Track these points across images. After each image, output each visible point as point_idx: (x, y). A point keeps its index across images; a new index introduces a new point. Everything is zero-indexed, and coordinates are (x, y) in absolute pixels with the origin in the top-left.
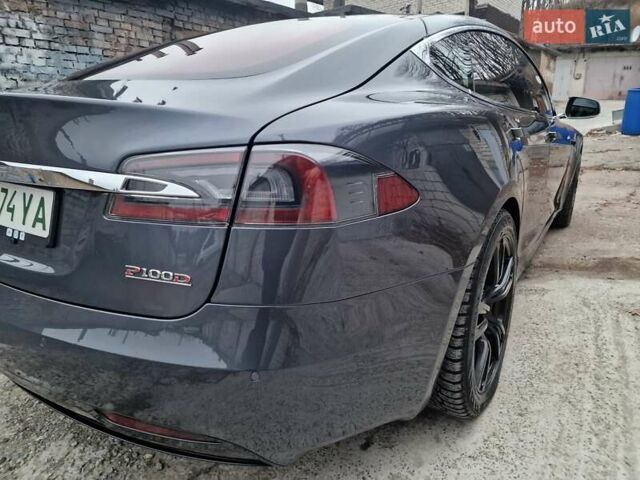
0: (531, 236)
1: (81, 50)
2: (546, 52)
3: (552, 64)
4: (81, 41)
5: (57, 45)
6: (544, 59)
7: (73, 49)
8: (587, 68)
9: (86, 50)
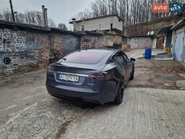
0: (126, 81)
1: (32, 43)
2: (129, 38)
3: (130, 40)
4: (32, 41)
5: (28, 42)
6: (128, 39)
7: (31, 43)
8: (138, 41)
9: (33, 43)
